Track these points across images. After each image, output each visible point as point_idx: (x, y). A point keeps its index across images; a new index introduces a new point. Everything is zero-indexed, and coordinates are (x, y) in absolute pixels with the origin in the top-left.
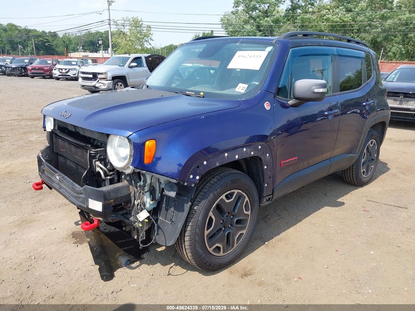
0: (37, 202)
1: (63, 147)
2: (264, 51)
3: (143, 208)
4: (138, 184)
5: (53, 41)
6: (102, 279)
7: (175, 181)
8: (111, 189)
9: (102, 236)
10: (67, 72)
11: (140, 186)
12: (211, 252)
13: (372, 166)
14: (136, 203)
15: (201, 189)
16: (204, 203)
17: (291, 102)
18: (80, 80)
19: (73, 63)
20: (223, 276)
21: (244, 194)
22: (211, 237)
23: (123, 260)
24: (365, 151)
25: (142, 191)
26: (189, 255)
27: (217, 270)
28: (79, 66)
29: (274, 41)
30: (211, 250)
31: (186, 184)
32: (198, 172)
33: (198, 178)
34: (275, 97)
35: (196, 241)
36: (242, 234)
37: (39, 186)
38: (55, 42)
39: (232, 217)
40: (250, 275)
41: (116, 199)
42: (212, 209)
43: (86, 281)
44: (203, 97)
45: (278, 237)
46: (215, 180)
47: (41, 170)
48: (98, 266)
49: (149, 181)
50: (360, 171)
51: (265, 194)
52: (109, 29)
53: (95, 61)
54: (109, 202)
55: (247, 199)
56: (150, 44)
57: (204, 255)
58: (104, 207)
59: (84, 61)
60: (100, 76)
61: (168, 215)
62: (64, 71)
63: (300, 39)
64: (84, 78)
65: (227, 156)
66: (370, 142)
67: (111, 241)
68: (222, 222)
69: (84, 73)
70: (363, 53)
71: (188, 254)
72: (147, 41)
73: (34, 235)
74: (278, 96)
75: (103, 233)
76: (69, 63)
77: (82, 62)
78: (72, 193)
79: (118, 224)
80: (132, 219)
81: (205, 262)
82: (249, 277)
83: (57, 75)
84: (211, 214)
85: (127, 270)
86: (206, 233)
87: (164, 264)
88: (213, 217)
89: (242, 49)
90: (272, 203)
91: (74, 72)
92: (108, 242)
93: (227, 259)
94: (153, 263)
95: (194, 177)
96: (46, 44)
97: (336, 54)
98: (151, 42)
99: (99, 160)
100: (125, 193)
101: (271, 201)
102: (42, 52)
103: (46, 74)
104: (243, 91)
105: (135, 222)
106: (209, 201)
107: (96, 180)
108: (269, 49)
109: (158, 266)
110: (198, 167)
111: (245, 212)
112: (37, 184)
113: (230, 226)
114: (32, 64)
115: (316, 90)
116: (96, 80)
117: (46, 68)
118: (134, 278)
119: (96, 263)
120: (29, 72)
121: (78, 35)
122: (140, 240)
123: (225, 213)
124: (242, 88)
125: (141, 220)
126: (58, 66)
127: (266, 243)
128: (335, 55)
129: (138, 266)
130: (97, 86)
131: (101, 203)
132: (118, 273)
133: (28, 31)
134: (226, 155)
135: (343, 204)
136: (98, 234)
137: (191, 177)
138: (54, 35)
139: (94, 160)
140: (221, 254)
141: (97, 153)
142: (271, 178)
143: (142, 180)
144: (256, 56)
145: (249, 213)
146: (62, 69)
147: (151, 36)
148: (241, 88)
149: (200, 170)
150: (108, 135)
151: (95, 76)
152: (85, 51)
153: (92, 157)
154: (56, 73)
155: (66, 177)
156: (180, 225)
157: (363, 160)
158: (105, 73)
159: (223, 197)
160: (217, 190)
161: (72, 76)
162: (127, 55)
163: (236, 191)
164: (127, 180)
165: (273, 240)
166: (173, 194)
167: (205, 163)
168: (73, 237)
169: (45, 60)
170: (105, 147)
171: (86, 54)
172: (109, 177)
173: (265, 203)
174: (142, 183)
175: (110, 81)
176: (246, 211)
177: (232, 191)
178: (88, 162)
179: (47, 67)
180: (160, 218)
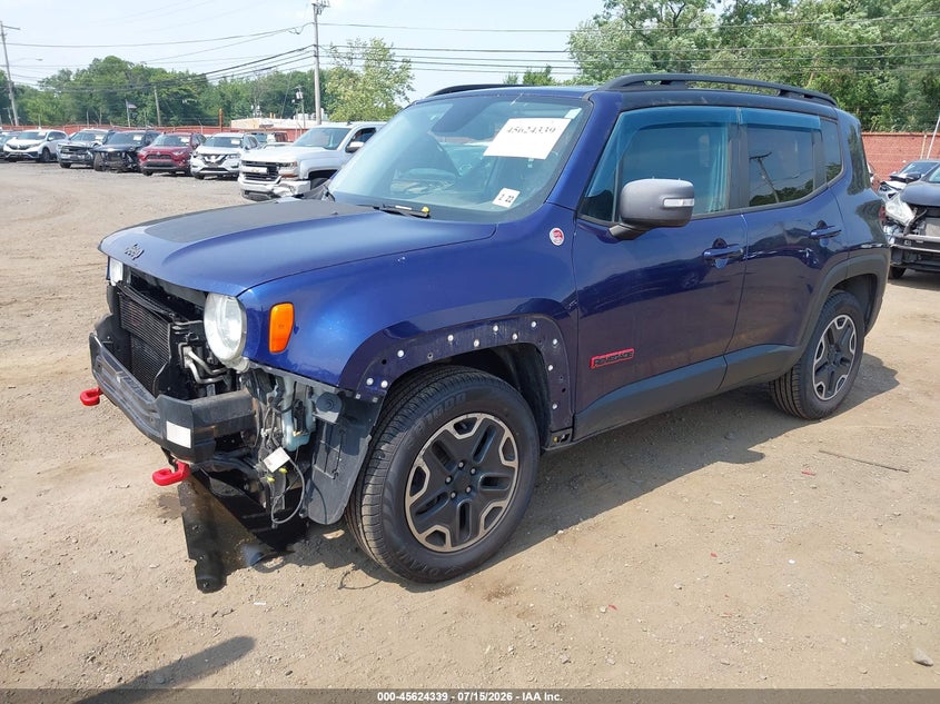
0: (103, 434)
1: (135, 320)
2: (563, 117)
3: (277, 444)
4: (268, 395)
5: (199, 94)
6: (199, 588)
7: (332, 390)
8: (211, 404)
9: (215, 503)
10: (220, 162)
11: (271, 399)
12: (423, 541)
13: (846, 377)
14: (263, 434)
15: (400, 410)
16: (402, 439)
17: (615, 229)
18: (242, 178)
19: (233, 142)
20: (450, 594)
21: (501, 423)
22: (421, 511)
23: (249, 553)
24: (822, 340)
25: (274, 410)
26: (372, 544)
27: (438, 581)
28: (247, 148)
29: (586, 97)
30: (421, 538)
31: (358, 397)
32: (385, 371)
33: (384, 384)
34: (576, 217)
35: (383, 515)
36: (496, 510)
37: (93, 399)
38: (203, 98)
39: (473, 471)
40: (507, 595)
41: (221, 425)
42: (422, 452)
43: (167, 589)
44: (428, 217)
45: (590, 521)
46: (430, 391)
47: (96, 366)
48: (195, 563)
49: (289, 390)
50: (808, 386)
51: (553, 425)
52: (314, 67)
53: (282, 137)
54: (208, 429)
55: (508, 434)
56: (406, 98)
57: (404, 547)
58: (194, 438)
59: (257, 139)
60: (282, 171)
61: (329, 461)
62: (213, 160)
63: (653, 91)
64: (250, 176)
65: (454, 342)
66: (835, 320)
67: (230, 515)
68: (448, 480)
69: (249, 164)
70: (818, 118)
71: (370, 544)
72: (399, 92)
73: (83, 497)
74: (584, 216)
75: (217, 497)
76: (226, 143)
77: (255, 141)
78: (141, 410)
79: (234, 478)
80: (257, 467)
81: (405, 562)
82: (504, 601)
83: (198, 170)
84: (419, 461)
85: (255, 574)
86: (410, 500)
87: (332, 565)
88: (426, 469)
89: (527, 113)
90: (574, 446)
91: (235, 162)
92: (225, 515)
93: (462, 560)
94: (310, 562)
95: (377, 383)
96: (185, 101)
97: (742, 123)
98: (408, 93)
99: (190, 344)
100: (242, 413)
101: (572, 441)
102: (175, 118)
103: (177, 167)
104: (508, 205)
105: (263, 474)
106: (414, 435)
107: (188, 386)
108: (574, 113)
109: (320, 568)
110: (384, 362)
111: (504, 462)
112: (90, 394)
113: (468, 490)
114: (148, 144)
115: (669, 203)
116: (274, 179)
117: (176, 154)
118: (265, 588)
119: (192, 555)
120: (142, 163)
121: (252, 79)
122: (274, 511)
123: (454, 463)
124: (506, 197)
125: (273, 469)
126: (201, 149)
127: (560, 532)
128: (738, 125)
129: (277, 567)
130: (276, 192)
131: (189, 430)
132: (235, 579)
133: (146, 73)
134: (451, 338)
135: (761, 456)
136: (206, 498)
137: (370, 381)
138: (202, 81)
139: (180, 345)
140: (448, 547)
141: (186, 329)
142: (568, 391)
143: (276, 387)
144: (543, 131)
145: (514, 464)
146: (209, 156)
147: (409, 80)
148: (506, 199)
149: (389, 370)
150: (206, 294)
151: (272, 170)
152: (265, 113)
153: (176, 338)
154: (197, 164)
155: (134, 379)
156: (350, 482)
157: (816, 361)
158: (295, 164)
159: (449, 427)
160: (431, 411)
161: (230, 169)
162: (343, 125)
163: (481, 417)
164: (248, 387)
165: (577, 528)
166: (331, 417)
167: (401, 353)
168: (161, 505)
169: (176, 136)
170: (201, 317)
171: (266, 121)
172: (210, 380)
173: (555, 443)
174: (275, 393)
175: (306, 182)
176: (506, 459)
177: (470, 416)
178: (169, 347)
179: (179, 151)
180: (316, 467)
